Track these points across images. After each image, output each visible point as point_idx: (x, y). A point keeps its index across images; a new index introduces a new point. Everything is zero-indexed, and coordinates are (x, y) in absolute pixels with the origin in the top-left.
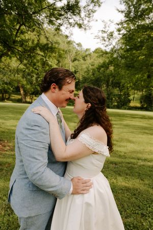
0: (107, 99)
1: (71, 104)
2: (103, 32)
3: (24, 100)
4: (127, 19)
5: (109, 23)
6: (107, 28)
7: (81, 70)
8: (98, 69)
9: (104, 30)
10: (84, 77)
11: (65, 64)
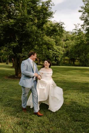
0: (85, 61)
1: (64, 65)
2: (75, 30)
3: (39, 64)
4: (86, 23)
5: (78, 25)
6: (77, 28)
7: (70, 46)
8: (74, 47)
9: (75, 29)
10: (70, 50)
11: (60, 44)
